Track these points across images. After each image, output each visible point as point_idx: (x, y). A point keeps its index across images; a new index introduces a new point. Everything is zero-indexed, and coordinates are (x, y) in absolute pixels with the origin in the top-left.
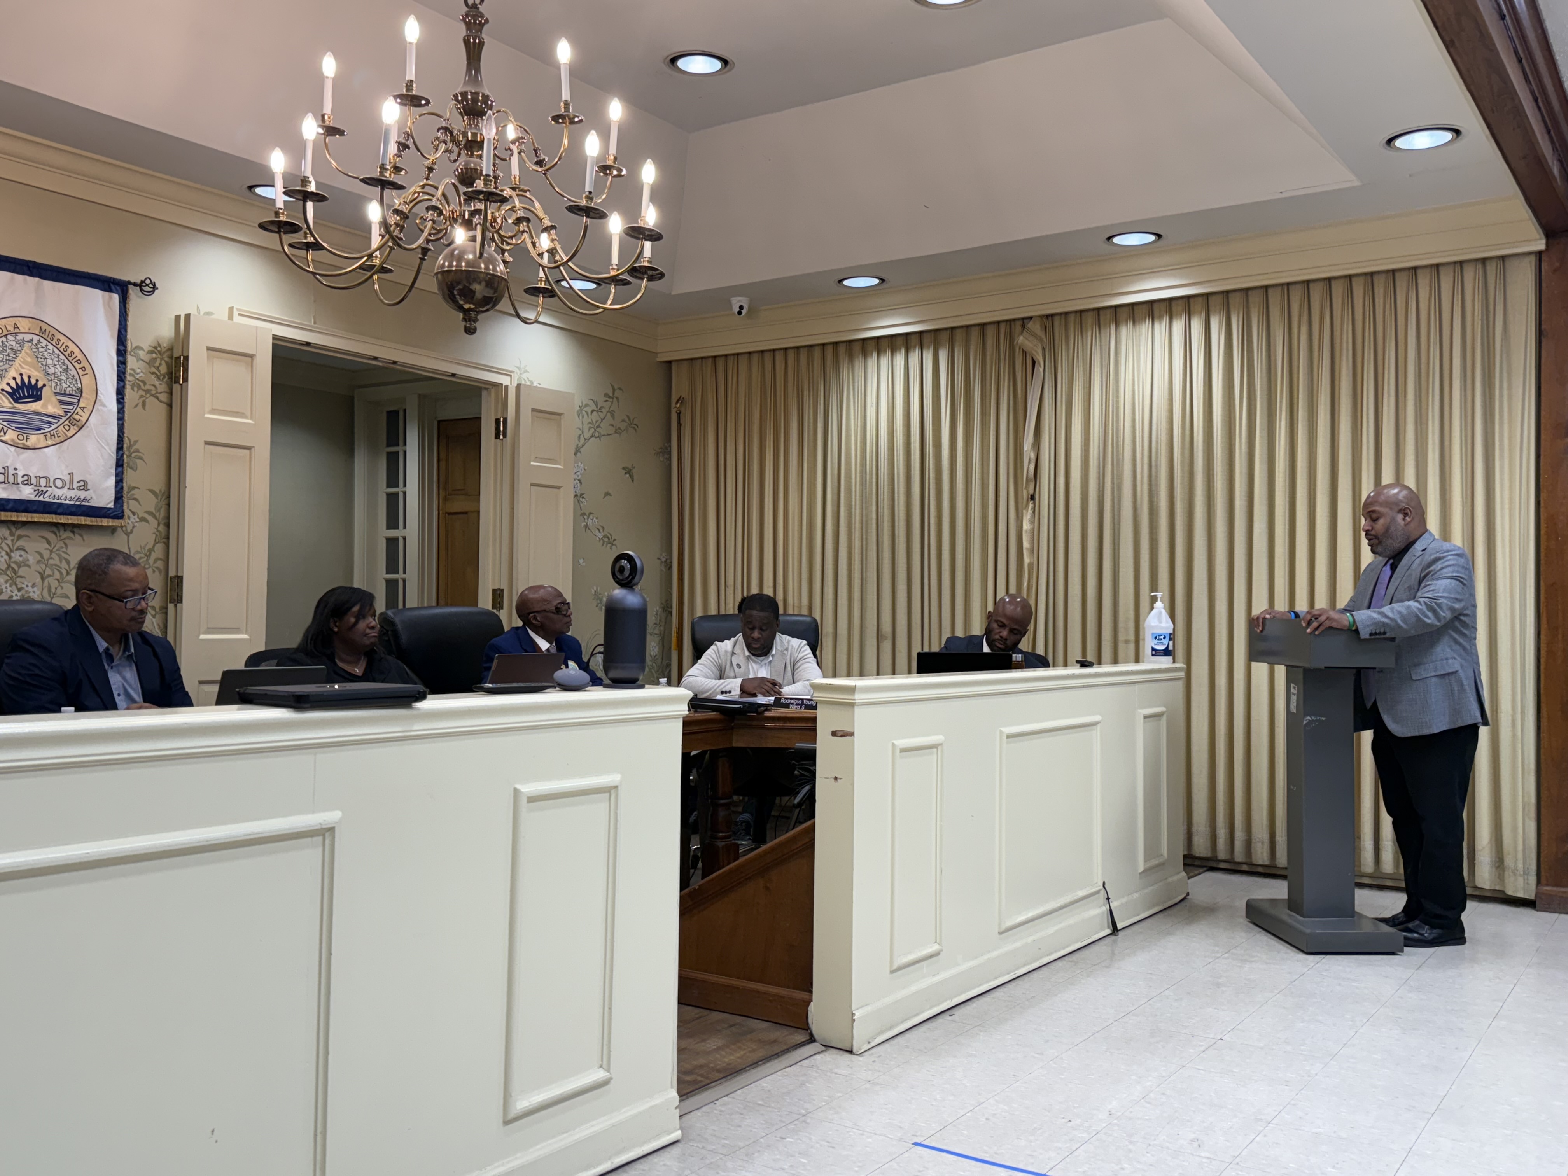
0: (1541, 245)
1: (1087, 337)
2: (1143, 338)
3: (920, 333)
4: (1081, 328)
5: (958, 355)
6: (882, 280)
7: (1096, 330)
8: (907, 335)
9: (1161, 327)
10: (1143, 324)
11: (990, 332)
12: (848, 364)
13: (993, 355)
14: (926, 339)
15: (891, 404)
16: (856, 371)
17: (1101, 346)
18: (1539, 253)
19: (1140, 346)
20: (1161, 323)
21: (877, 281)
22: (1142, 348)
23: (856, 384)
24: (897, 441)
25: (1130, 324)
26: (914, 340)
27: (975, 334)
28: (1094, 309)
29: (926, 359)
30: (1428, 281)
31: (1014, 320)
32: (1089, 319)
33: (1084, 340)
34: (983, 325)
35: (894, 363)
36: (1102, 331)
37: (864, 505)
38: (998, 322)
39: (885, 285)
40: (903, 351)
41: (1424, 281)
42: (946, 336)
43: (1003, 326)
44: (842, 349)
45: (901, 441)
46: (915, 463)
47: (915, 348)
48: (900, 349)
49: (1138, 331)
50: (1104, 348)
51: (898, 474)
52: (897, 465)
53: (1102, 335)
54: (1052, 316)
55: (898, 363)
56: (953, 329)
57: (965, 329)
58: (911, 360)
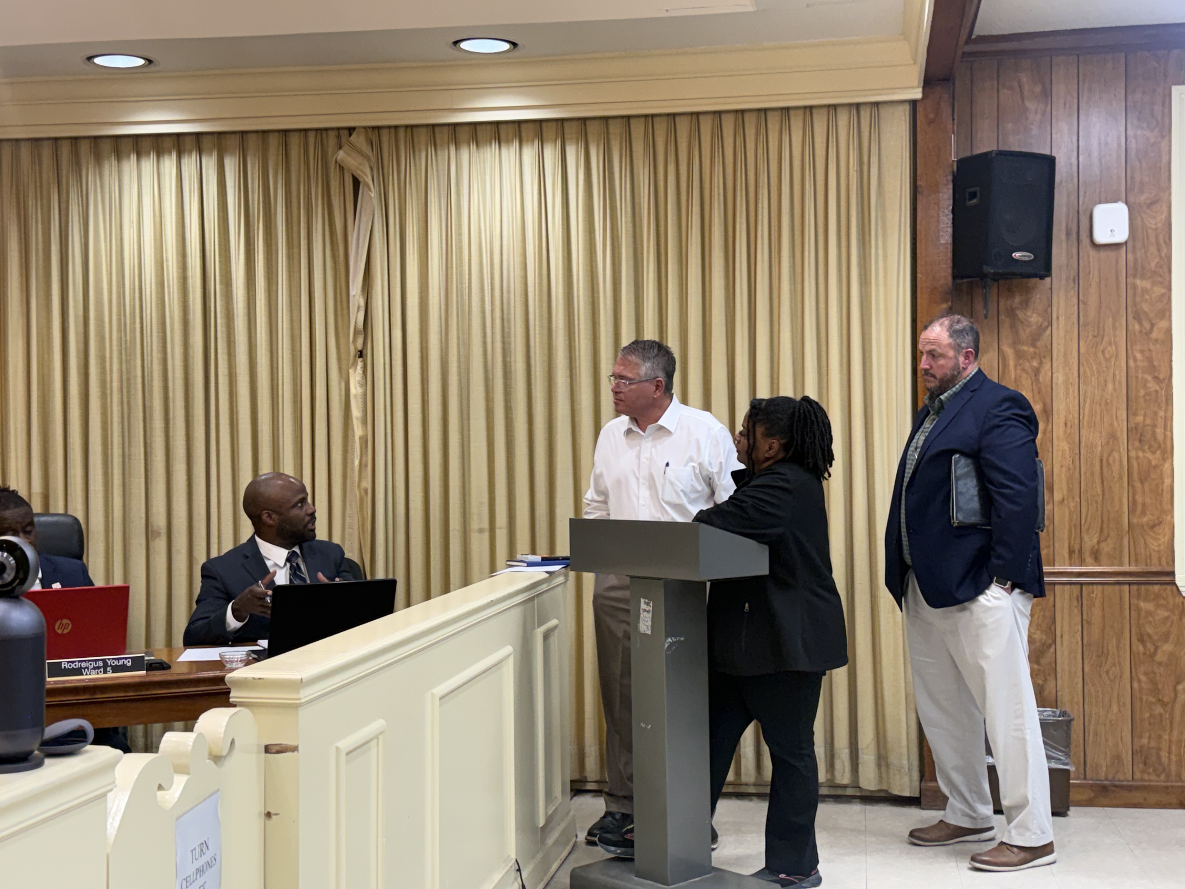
0: (917, 94)
1: (420, 158)
2: (488, 165)
3: (198, 135)
4: (413, 147)
5: (253, 168)
6: (150, 61)
7: (431, 150)
8: (178, 135)
9: (509, 153)
10: (489, 150)
11: (295, 141)
12: (95, 168)
13: (299, 171)
14: (206, 142)
15: (158, 225)
16: (106, 178)
17: (437, 171)
18: (914, 103)
19: (485, 174)
20: (508, 149)
21: (141, 62)
22: (488, 177)
23: (107, 196)
24: (168, 274)
25: (473, 147)
26: (189, 142)
27: (273, 141)
28: (427, 126)
29: (207, 169)
30: (801, 125)
31: (326, 129)
32: (422, 136)
33: (418, 162)
34: (285, 132)
35: (162, 171)
36: (439, 153)
37: (124, 358)
38: (306, 130)
39: (152, 68)
40: (174, 156)
41: (797, 122)
42: (233, 141)
43: (311, 137)
44: (84, 148)
45: (175, 275)
46: (194, 304)
47: (190, 152)
48: (170, 153)
49: (482, 154)
50: (441, 173)
51: (172, 318)
52: (170, 305)
53: (439, 158)
54: (378, 128)
55: (167, 171)
56: (243, 133)
57: (260, 135)
58: (184, 168)
